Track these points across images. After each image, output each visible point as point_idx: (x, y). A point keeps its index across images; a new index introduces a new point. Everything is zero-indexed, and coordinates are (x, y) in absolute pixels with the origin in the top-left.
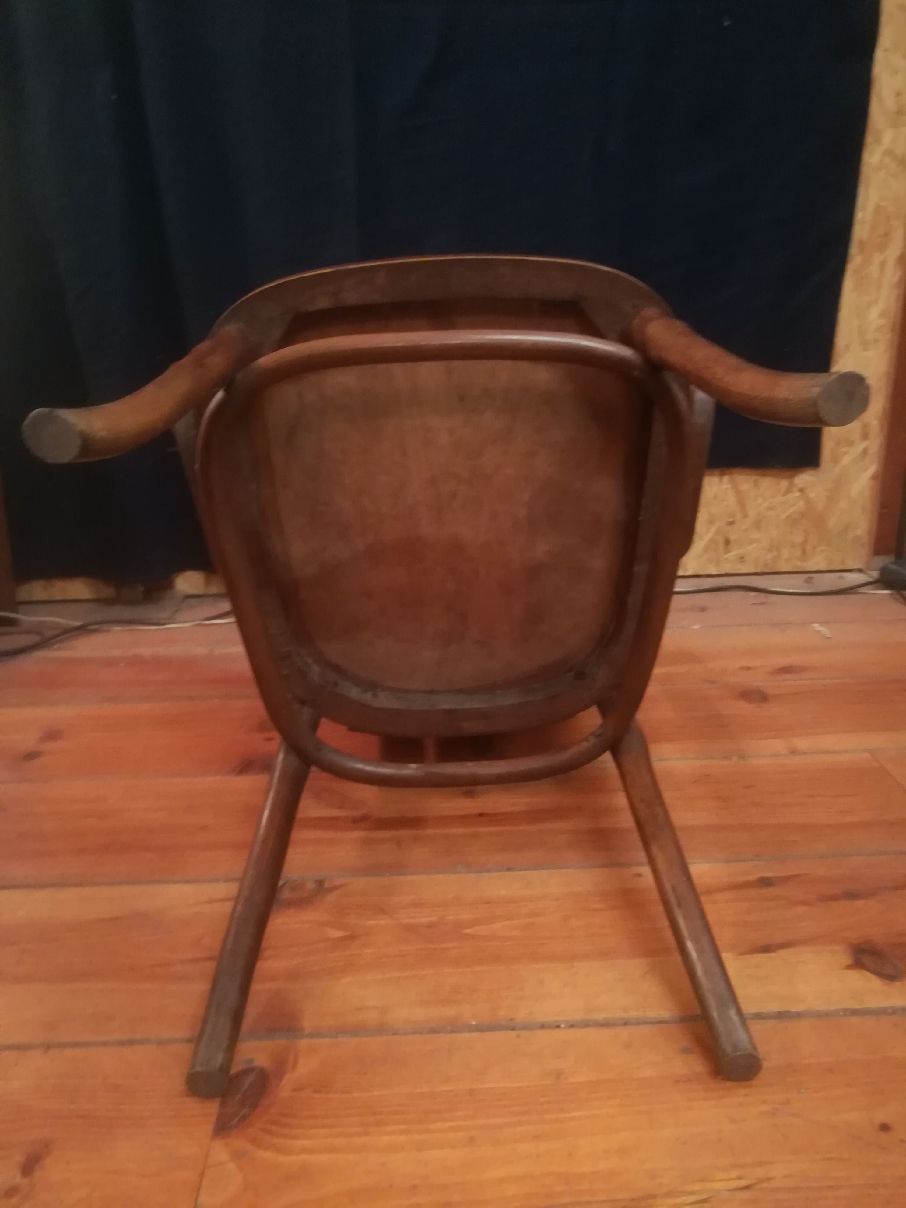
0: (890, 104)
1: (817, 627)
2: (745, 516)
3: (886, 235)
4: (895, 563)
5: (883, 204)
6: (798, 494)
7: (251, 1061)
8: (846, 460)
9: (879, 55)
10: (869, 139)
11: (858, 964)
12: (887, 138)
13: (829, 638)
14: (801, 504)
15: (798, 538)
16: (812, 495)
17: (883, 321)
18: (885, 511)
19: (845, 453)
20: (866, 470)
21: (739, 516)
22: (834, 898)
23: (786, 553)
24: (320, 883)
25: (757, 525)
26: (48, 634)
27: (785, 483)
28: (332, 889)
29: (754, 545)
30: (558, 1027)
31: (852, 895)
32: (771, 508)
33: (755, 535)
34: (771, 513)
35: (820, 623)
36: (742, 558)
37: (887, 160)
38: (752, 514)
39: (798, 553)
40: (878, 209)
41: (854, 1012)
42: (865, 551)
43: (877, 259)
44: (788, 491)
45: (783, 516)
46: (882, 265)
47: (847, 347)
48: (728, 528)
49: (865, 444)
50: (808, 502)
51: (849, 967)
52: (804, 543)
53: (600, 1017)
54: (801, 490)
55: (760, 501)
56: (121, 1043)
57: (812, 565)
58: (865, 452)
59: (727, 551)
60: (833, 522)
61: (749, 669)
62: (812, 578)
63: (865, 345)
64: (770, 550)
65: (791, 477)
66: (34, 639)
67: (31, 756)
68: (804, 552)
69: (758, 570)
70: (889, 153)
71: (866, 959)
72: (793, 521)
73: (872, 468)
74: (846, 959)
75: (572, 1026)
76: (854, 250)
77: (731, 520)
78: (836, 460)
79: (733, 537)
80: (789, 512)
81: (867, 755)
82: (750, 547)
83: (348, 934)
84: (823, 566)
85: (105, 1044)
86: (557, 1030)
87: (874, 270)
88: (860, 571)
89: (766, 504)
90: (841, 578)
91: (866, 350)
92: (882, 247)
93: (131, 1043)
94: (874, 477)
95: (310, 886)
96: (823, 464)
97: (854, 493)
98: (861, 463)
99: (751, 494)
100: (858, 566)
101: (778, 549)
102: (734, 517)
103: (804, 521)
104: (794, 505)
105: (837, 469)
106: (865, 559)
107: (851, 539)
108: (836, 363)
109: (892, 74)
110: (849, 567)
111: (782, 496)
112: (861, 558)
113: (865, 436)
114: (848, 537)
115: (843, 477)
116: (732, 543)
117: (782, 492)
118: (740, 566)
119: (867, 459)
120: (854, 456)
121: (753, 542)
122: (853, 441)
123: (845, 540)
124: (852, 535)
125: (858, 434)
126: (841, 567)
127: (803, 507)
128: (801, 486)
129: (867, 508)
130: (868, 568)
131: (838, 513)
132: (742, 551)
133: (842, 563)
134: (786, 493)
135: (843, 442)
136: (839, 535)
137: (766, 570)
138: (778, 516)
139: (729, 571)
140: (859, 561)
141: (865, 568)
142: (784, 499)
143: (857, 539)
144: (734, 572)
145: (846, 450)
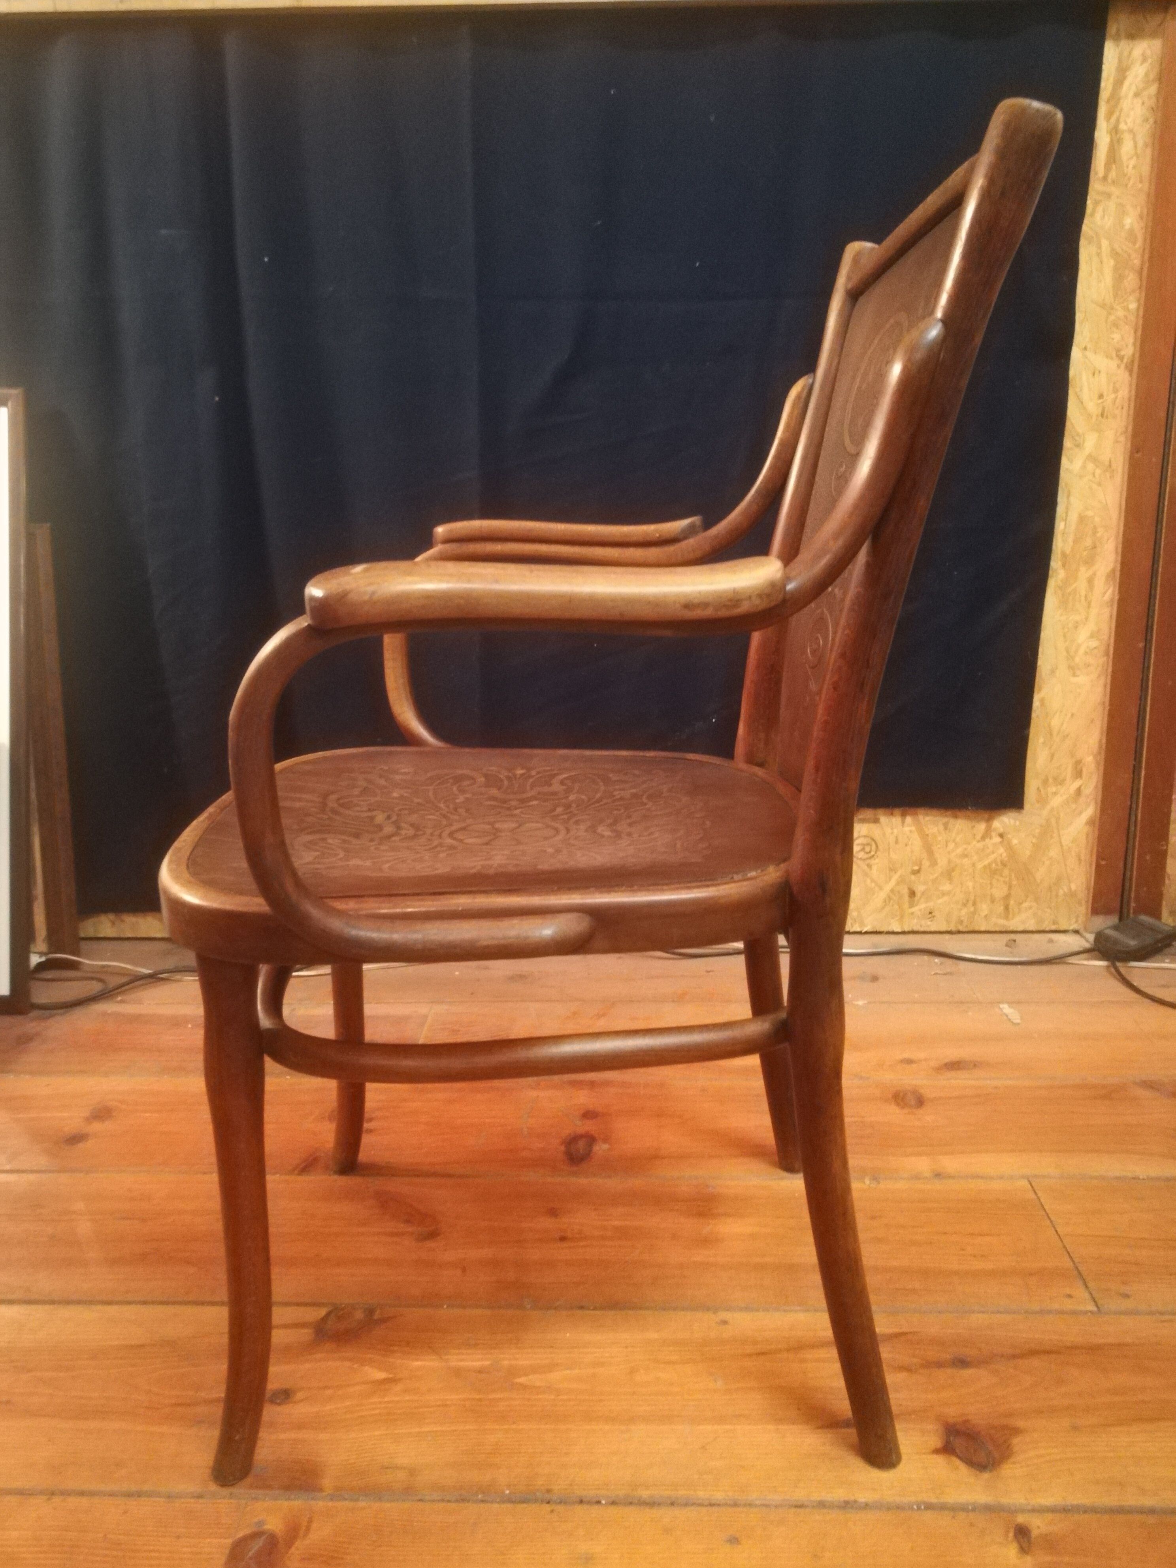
0: (1092, 406)
1: (1006, 1008)
2: (934, 863)
3: (1094, 547)
4: (1115, 928)
5: (1090, 513)
6: (997, 839)
7: (261, 1523)
8: (1056, 801)
9: (1076, 353)
10: (1067, 443)
11: (947, 1449)
12: (1090, 442)
13: (1018, 1024)
14: (1002, 852)
15: (999, 892)
16: (1015, 841)
17: (1094, 643)
18: (1103, 863)
19: (1055, 794)
20: (1080, 813)
21: (926, 863)
22: (940, 1365)
23: (984, 908)
24: (370, 1312)
25: (949, 874)
26: (114, 981)
27: (982, 827)
28: (383, 1320)
29: (946, 898)
30: (599, 1502)
31: (961, 1363)
32: (965, 856)
33: (946, 887)
34: (965, 861)
35: (1011, 1003)
36: (930, 913)
37: (1090, 466)
38: (942, 862)
39: (1001, 909)
40: (1082, 519)
41: (929, 1507)
42: (1083, 910)
43: (1084, 573)
44: (986, 835)
45: (979, 866)
46: (1090, 581)
47: (1053, 672)
48: (913, 877)
49: (1077, 783)
50: (1010, 848)
51: (936, 1451)
52: (1007, 897)
53: (645, 1494)
54: (1001, 835)
55: (951, 846)
56: (129, 1495)
57: (1015, 923)
58: (1079, 791)
59: (911, 905)
60: (1041, 873)
61: (910, 1061)
62: (1015, 941)
63: (1073, 669)
64: (965, 905)
65: (989, 820)
66: (95, 987)
67: (75, 1139)
68: (1007, 908)
69: (952, 927)
70: (1091, 458)
71: (959, 1443)
72: (992, 872)
73: (1089, 811)
74: (936, 1441)
75: (614, 1503)
76: (1055, 563)
77: (916, 868)
78: (1043, 801)
79: (920, 889)
80: (986, 862)
81: (1024, 1183)
82: (940, 901)
83: (391, 1376)
84: (1031, 925)
85: (112, 1494)
86: (596, 1507)
87: (1081, 585)
88: (1077, 932)
89: (959, 850)
90: (1051, 941)
91: (1074, 675)
92: (1090, 561)
93: (139, 1494)
94: (1090, 822)
95: (359, 1315)
96: (1027, 805)
97: (1066, 840)
98: (1074, 806)
99: (940, 838)
100: (1074, 926)
101: (974, 904)
102: (920, 864)
103: (1006, 872)
104: (993, 853)
105: (1045, 813)
106: (1082, 919)
107: (1065, 894)
108: (1040, 690)
109: (1094, 374)
110: (1063, 927)
111: (978, 841)
112: (1077, 917)
113: (1078, 774)
114: (1061, 892)
115: (1053, 821)
116: (918, 894)
117: (978, 837)
118: (929, 923)
119: (1082, 800)
120: (1065, 797)
121: (943, 894)
122: (1064, 780)
123: (1057, 896)
124: (1066, 889)
125: (1069, 771)
126: (1053, 928)
127: (1004, 855)
128: (1001, 830)
129: (1083, 858)
130: (1086, 929)
131: (1047, 863)
132: (931, 904)
133: (1054, 923)
134: (983, 838)
135: (1051, 780)
136: (1050, 889)
137: (961, 928)
138: (974, 865)
139: (916, 928)
140: (1074, 920)
141: (1082, 931)
142: (980, 845)
143: (1072, 894)
144: (922, 929)
145: (1054, 789)
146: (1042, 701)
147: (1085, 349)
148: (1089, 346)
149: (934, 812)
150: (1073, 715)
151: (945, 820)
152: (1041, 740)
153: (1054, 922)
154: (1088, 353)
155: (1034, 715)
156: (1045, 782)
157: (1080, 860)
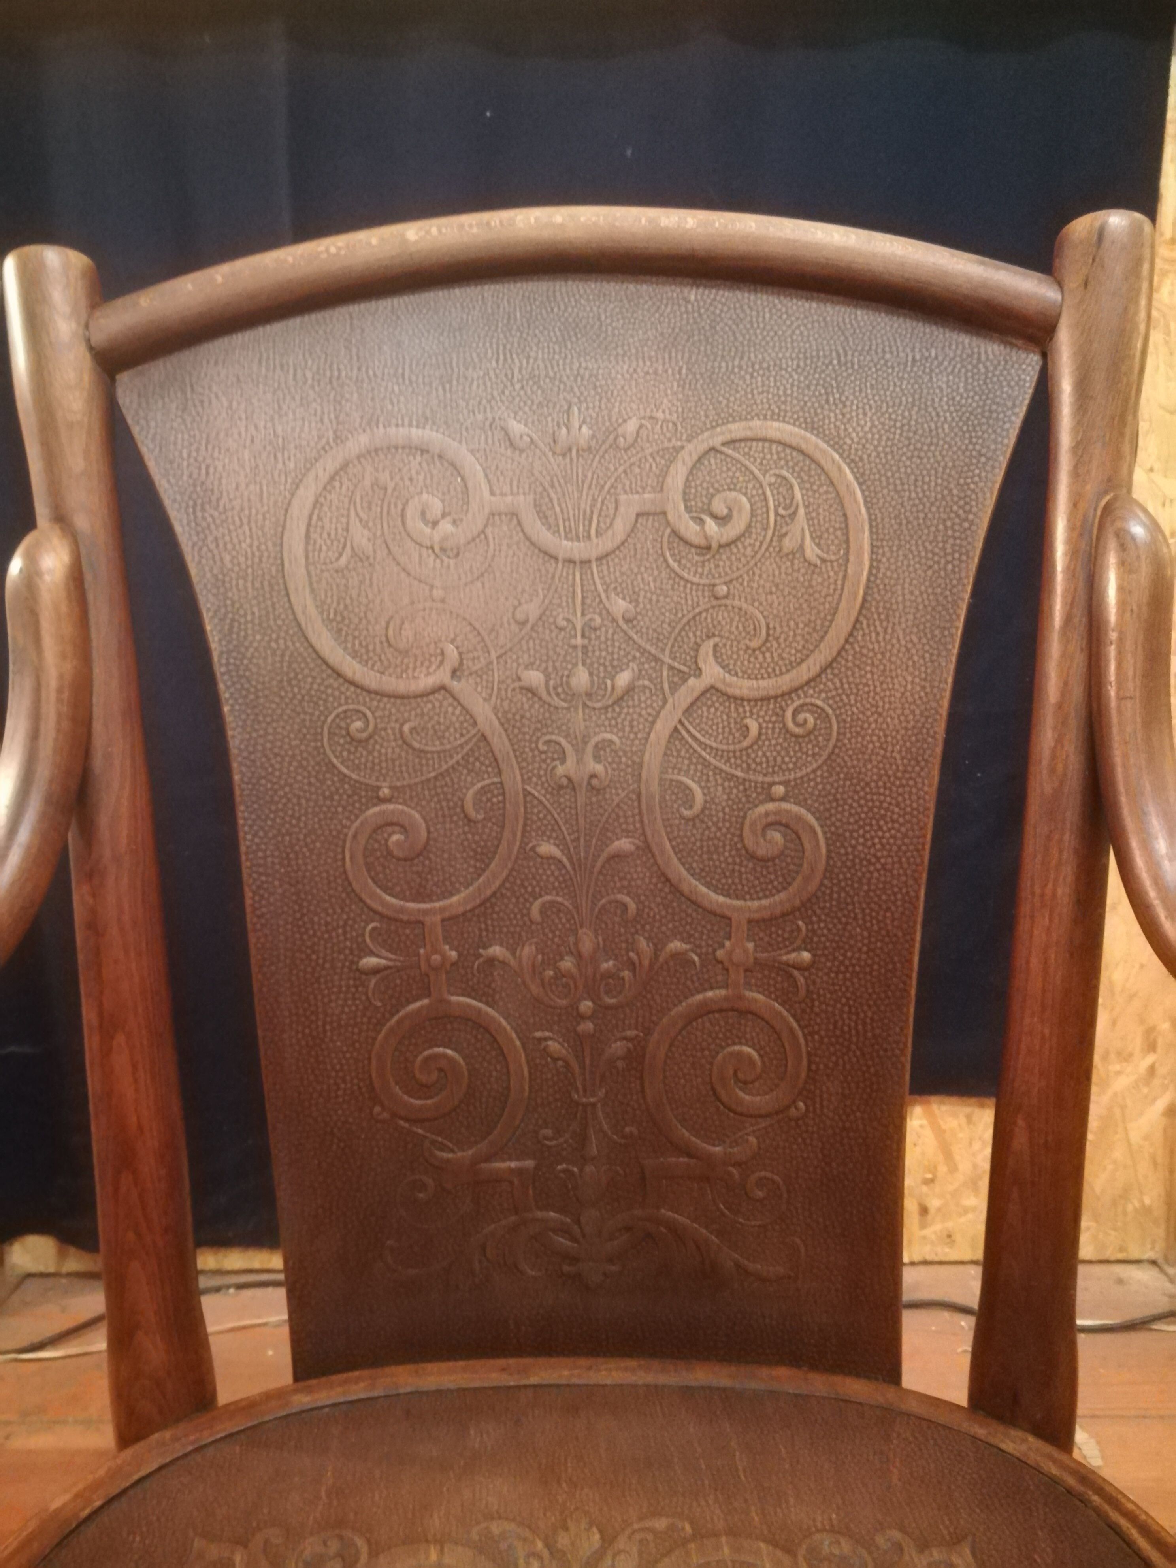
2: (953, 1169)
8: (1120, 1082)
19: (1119, 1073)
20: (1154, 1100)
21: (943, 1169)
25: (974, 1184)
29: (971, 1217)
33: (971, 1202)
36: (949, 1236)
38: (965, 1166)
42: (1159, 1232)
48: (925, 1189)
49: (1150, 1059)
55: (977, 1144)
58: (1152, 1070)
59: (923, 1226)
73: (1165, 1094)
77: (929, 1176)
78: (1102, 1083)
79: (934, 1203)
82: (963, 1220)
88: (1154, 1263)
94: (1169, 1112)
97: (1135, 1137)
98: (1145, 1090)
99: (961, 1135)
100: (1149, 1255)
102: (933, 1169)
105: (1106, 1099)
106: (1160, 1245)
107: (1136, 1210)
109: (1164, 505)
110: (1135, 1254)
112: (1154, 1242)
113: (1151, 1047)
114: (1130, 1208)
115: (1117, 1112)
116: (932, 1211)
118: (947, 1250)
119: (1157, 1082)
120: (1133, 1077)
121: (967, 1211)
122: (1131, 1055)
123: (1125, 1213)
124: (1137, 1204)
125: (1137, 1043)
126: (1120, 1256)
129: (1159, 1160)
130: (1166, 1260)
131: (1110, 1167)
132: (950, 1225)
135: (1113, 1056)
136: (1114, 1203)
139: (929, 1258)
140: (1149, 1246)
141: (1161, 1261)
143: (1146, 1211)
144: (937, 1259)
145: (1117, 1067)
147: (1151, 470)
148: (1157, 466)
149: (954, 1099)
150: (1142, 966)
151: (968, 1110)
153: (1122, 1249)
154: (1152, 475)
157: (1155, 1164)
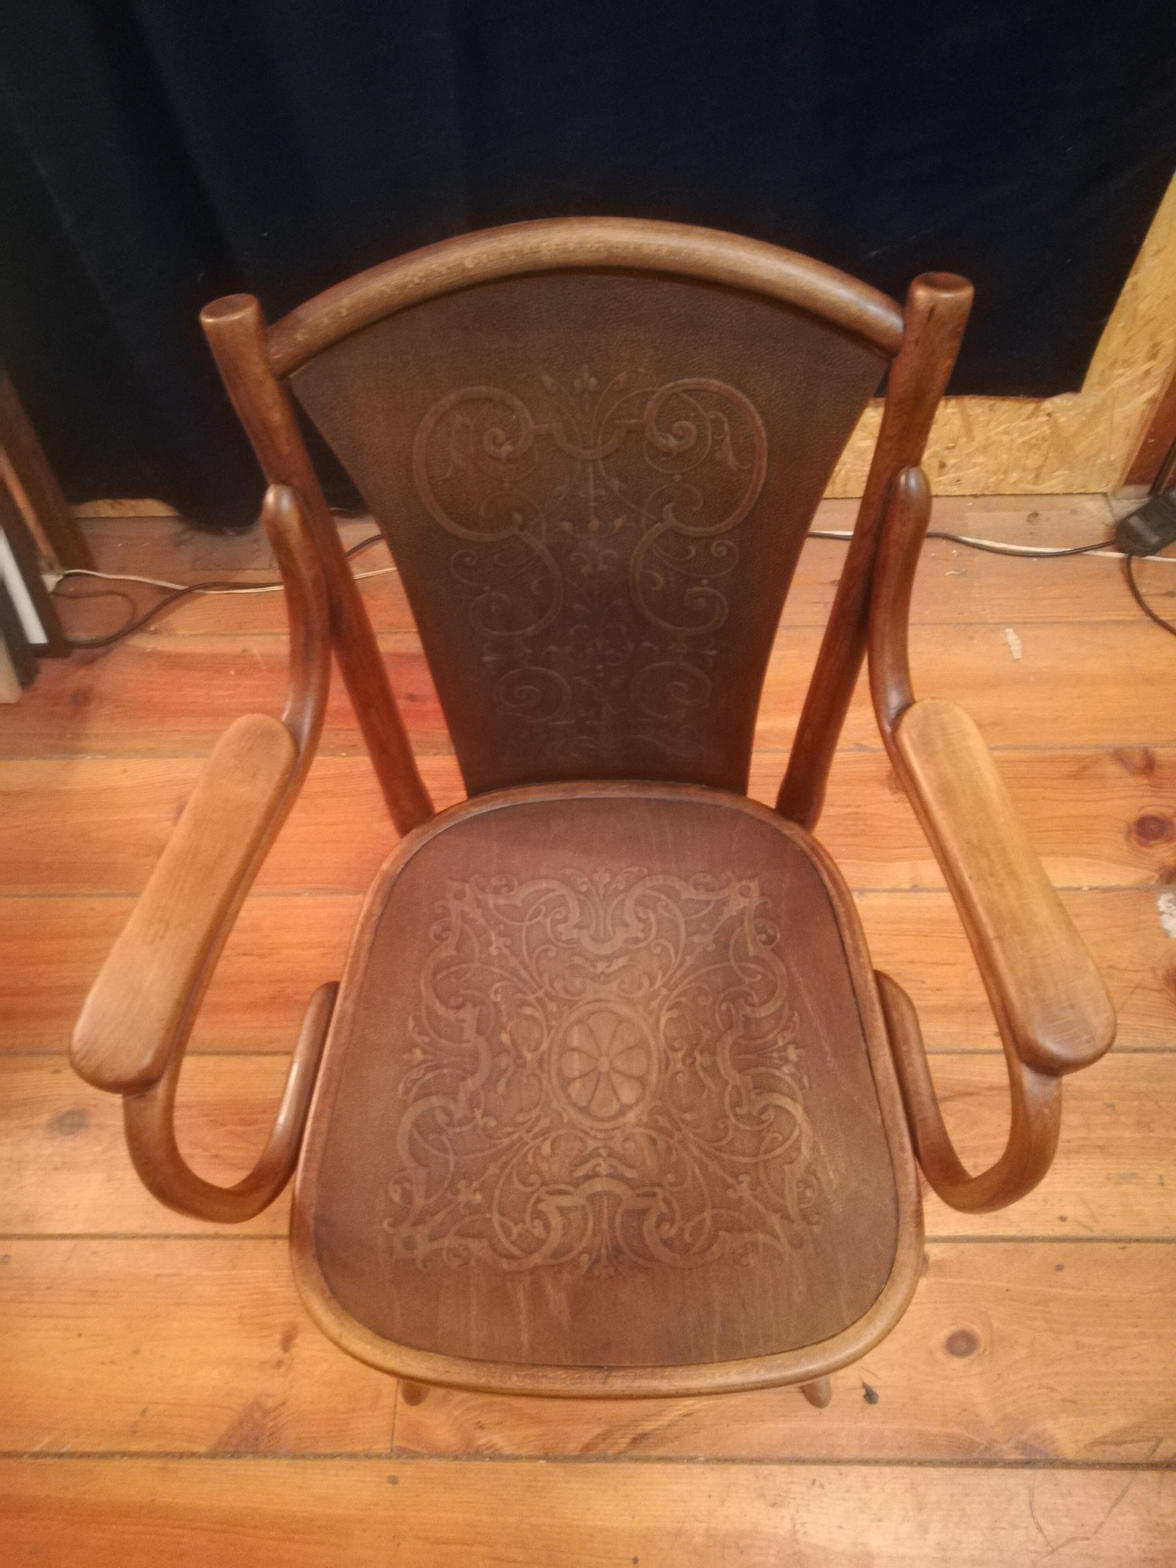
1: (1010, 635)
2: (971, 440)
6: (1044, 418)
8: (1119, 383)
13: (1018, 661)
14: (1046, 429)
15: (1033, 463)
16: (1062, 420)
19: (1119, 375)
20: (1143, 392)
21: (963, 441)
23: (1014, 476)
25: (984, 450)
26: (142, 604)
27: (1030, 407)
29: (977, 469)
32: (1007, 432)
33: (979, 460)
34: (1005, 438)
35: (1016, 625)
36: (958, 481)
38: (980, 438)
39: (1031, 476)
42: (1116, 477)
44: (1033, 415)
45: (1019, 441)
48: (946, 452)
49: (1150, 364)
50: (1055, 425)
52: (1041, 467)
54: (1049, 415)
55: (993, 425)
57: (1043, 488)
58: (1147, 373)
59: (940, 475)
60: (1082, 446)
64: (995, 473)
65: (1040, 402)
68: (1037, 476)
69: (977, 492)
72: (1030, 446)
73: (1153, 390)
77: (951, 447)
78: (1103, 382)
79: (951, 463)
80: (1026, 438)
82: (971, 471)
88: (1103, 495)
89: (1000, 429)
90: (1075, 511)
94: (1151, 398)
96: (1085, 388)
97: (1118, 417)
98: (1137, 387)
99: (982, 418)
100: (1101, 490)
101: (1005, 472)
102: (955, 441)
103: (1045, 446)
104: (1036, 430)
105: (1103, 393)
106: (1112, 485)
107: (1102, 463)
108: (1136, 273)
110: (1091, 490)
111: (1024, 420)
112: (1108, 483)
113: (1153, 356)
114: (1099, 462)
115: (1110, 402)
116: (948, 465)
117: (1024, 417)
118: (954, 487)
119: (1148, 381)
120: (1129, 379)
121: (975, 465)
122: (1135, 363)
123: (1093, 465)
124: (1104, 459)
125: (1143, 354)
126: (1081, 491)
127: (1047, 432)
128: (1050, 410)
129: (1131, 432)
130: (1114, 493)
131: (1092, 435)
132: (959, 474)
133: (1083, 487)
134: (1029, 418)
135: (1119, 363)
136: (1088, 459)
137: (986, 492)
138: (1013, 441)
140: (1103, 486)
141: (1108, 494)
142: (1024, 423)
143: (1110, 464)
145: (1121, 371)
146: (1135, 286)
151: (992, 402)
152: (1121, 325)
155: (1121, 300)
156: (1112, 365)
157: (1127, 435)
